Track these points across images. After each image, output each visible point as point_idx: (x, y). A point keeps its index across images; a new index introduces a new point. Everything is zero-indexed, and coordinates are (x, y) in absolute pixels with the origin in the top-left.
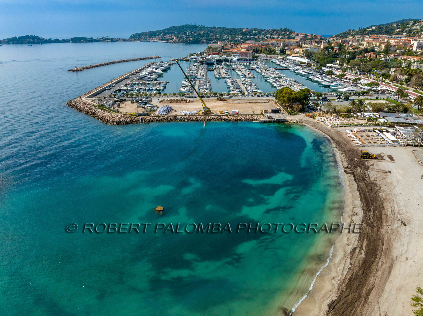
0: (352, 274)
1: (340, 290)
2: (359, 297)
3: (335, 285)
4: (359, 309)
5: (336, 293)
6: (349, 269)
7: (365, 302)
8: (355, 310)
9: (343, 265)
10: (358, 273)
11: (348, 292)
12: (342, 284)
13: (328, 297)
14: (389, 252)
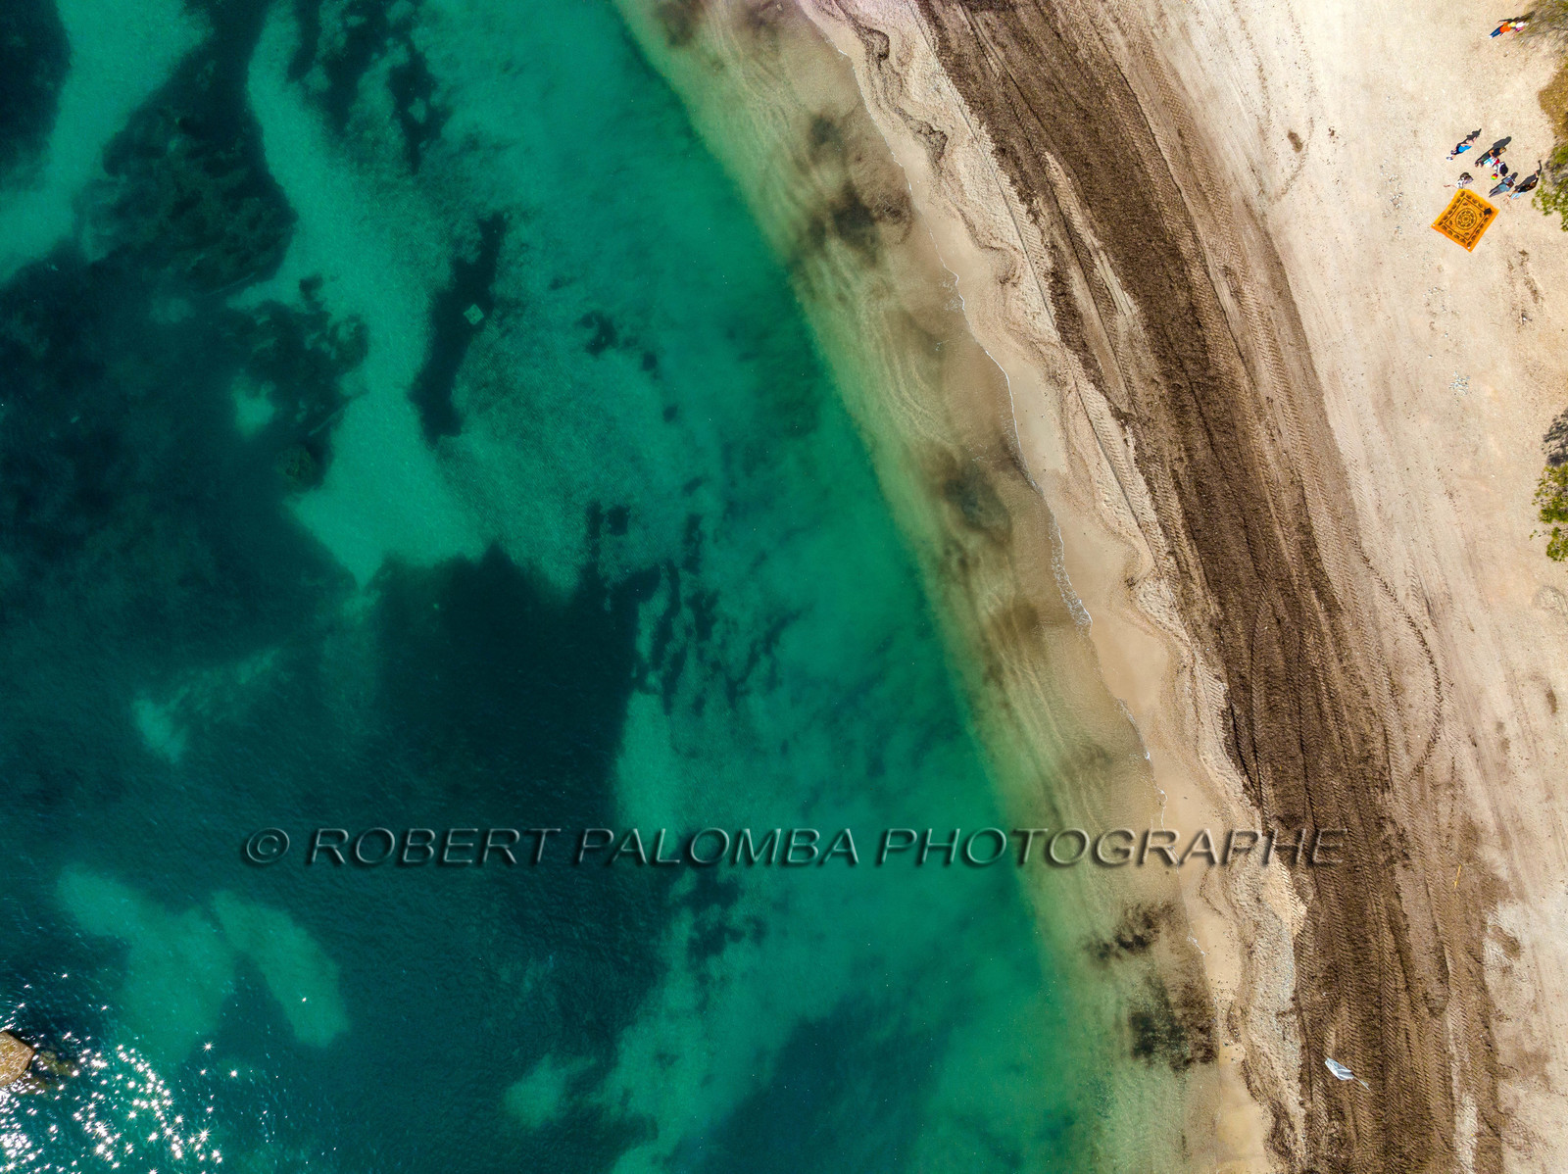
0: (1178, 485)
1: (1205, 628)
2: (1295, 605)
3: (1165, 620)
4: (1335, 667)
5: (1200, 659)
6: (1142, 461)
7: (1328, 610)
8: (1328, 690)
9: (1105, 462)
10: (1191, 457)
11: (1237, 616)
12: (1185, 586)
13: (1192, 709)
14: (1204, 163)
